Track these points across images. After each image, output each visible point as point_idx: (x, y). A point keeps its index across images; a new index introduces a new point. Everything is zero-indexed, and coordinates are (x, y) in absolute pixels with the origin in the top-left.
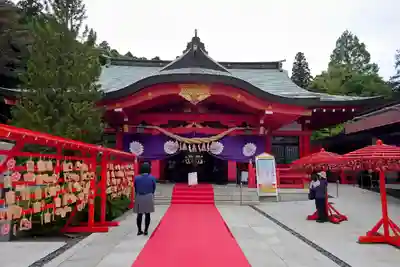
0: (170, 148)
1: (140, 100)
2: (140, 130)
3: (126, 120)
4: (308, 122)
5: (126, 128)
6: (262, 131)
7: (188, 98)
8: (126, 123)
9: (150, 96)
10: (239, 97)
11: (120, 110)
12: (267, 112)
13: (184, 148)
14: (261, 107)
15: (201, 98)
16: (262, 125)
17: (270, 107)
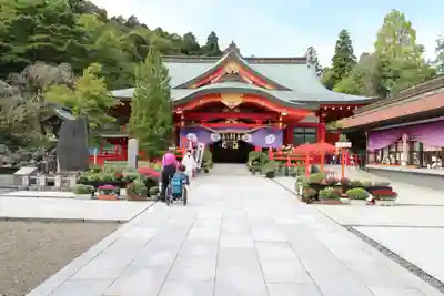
0: (214, 138)
1: (194, 106)
4: (324, 115)
5: (183, 124)
6: (280, 126)
7: (227, 104)
8: (182, 120)
9: (201, 102)
10: (263, 103)
11: (181, 112)
12: (283, 114)
14: (278, 110)
16: (281, 122)
17: (285, 111)
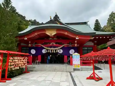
0: (44, 51)
2: (34, 45)
3: (30, 42)
4: (96, 42)
6: (76, 45)
8: (30, 43)
9: (36, 34)
10: (66, 33)
11: (26, 39)
12: (76, 38)
13: (49, 51)
14: (74, 37)
15: (53, 34)
16: (76, 43)
17: (78, 37)
